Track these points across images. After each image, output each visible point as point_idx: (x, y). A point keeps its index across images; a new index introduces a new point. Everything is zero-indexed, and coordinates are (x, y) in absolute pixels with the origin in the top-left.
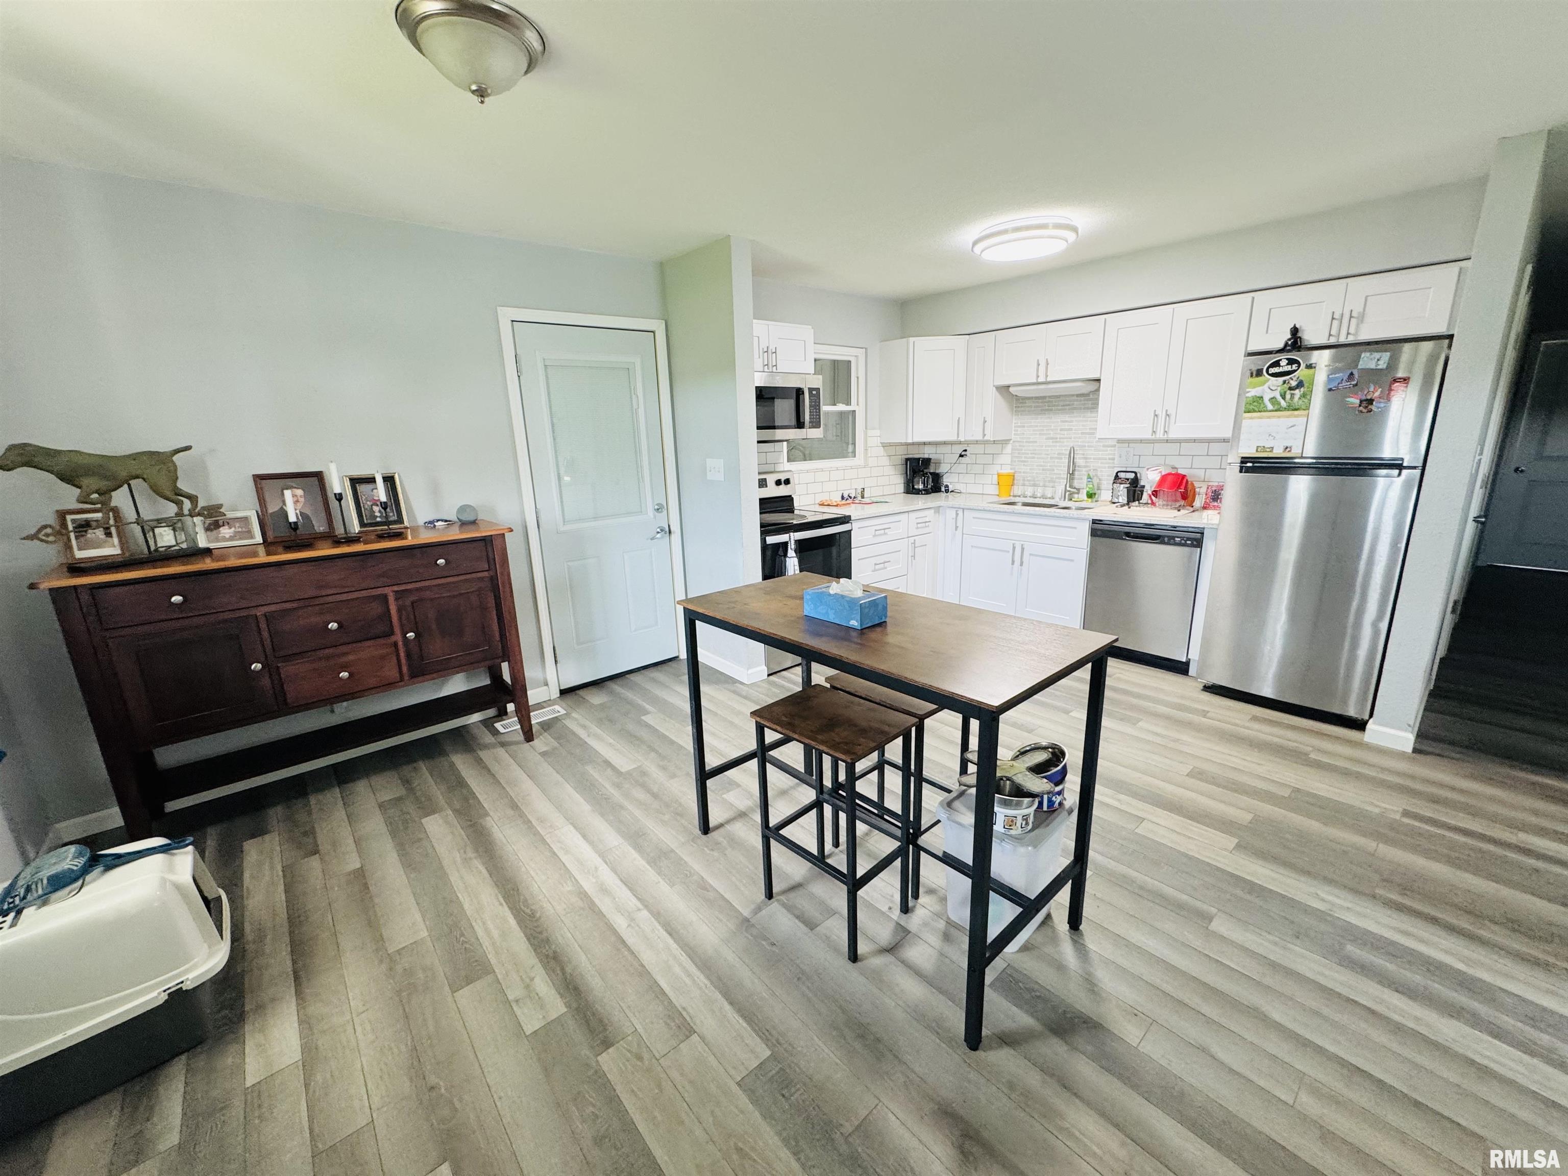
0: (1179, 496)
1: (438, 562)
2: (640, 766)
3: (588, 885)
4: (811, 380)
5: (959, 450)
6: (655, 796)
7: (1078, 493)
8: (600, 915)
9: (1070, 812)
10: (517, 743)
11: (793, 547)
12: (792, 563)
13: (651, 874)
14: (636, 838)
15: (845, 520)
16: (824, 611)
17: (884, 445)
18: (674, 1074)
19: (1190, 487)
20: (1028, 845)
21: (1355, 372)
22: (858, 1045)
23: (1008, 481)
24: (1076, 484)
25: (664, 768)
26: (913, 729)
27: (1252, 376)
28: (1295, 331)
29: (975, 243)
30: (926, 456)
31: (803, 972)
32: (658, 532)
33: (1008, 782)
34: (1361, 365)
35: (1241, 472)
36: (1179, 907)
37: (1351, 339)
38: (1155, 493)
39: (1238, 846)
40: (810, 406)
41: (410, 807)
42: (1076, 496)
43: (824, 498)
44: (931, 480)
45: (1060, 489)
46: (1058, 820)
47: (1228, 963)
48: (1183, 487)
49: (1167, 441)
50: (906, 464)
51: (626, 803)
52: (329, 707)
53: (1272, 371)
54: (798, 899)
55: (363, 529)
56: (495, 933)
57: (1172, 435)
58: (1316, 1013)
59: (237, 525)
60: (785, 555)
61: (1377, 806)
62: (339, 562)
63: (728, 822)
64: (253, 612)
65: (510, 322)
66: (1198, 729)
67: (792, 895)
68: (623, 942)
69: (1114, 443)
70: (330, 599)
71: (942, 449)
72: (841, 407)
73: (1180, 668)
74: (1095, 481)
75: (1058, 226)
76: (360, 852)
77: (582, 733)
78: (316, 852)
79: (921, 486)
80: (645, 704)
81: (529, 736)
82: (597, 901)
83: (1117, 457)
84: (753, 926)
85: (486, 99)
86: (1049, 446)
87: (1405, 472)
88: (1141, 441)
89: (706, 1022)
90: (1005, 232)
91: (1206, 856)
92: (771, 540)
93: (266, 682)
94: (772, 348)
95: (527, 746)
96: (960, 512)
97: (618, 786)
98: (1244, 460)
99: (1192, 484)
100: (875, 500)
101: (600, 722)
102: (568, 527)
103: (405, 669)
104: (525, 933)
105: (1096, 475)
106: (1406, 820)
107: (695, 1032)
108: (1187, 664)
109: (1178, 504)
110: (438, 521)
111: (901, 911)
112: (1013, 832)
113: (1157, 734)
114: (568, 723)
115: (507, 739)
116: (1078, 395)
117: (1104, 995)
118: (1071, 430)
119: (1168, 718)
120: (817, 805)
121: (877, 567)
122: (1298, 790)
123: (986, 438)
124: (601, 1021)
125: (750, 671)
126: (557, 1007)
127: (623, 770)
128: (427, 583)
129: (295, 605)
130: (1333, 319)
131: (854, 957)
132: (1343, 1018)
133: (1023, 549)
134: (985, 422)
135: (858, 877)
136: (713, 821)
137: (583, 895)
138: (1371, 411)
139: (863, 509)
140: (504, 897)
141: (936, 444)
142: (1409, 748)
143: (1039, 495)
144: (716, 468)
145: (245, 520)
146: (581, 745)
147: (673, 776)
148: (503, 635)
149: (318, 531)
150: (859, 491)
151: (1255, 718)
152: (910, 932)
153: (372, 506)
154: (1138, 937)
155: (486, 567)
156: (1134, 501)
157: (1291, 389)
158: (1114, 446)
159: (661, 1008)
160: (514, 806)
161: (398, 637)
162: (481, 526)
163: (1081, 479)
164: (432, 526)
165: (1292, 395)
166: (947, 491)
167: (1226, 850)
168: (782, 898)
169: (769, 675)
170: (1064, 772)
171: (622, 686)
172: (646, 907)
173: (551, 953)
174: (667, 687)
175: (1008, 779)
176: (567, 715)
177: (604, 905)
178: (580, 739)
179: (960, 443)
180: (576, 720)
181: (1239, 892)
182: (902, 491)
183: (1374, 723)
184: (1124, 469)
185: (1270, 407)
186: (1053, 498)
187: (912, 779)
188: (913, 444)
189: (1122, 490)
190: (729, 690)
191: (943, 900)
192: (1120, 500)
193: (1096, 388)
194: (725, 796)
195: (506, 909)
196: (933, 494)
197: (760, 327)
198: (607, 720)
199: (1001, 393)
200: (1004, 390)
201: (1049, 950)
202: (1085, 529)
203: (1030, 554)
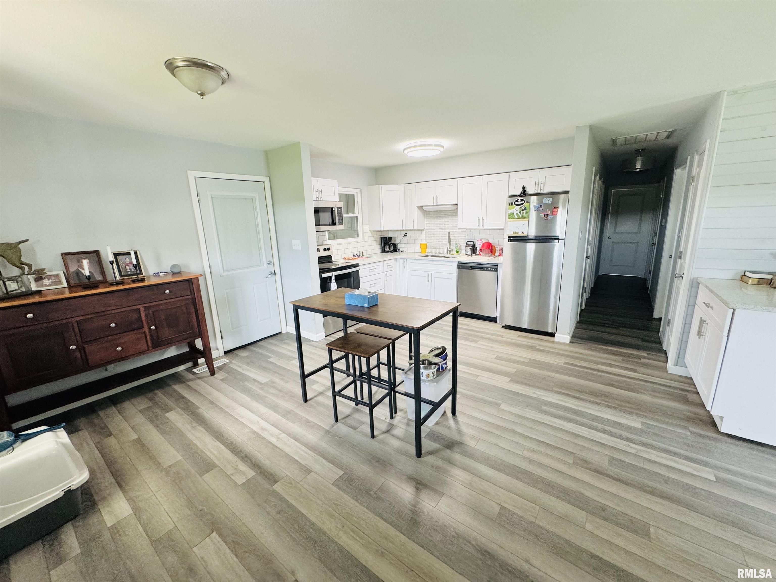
0: (489, 252)
1: (166, 292)
2: (271, 380)
3: (255, 428)
4: (337, 204)
5: (404, 233)
6: (280, 391)
7: (453, 251)
8: (264, 438)
9: (450, 370)
10: (208, 377)
11: (334, 278)
12: (334, 285)
13: (284, 420)
14: (274, 408)
15: (356, 265)
16: (353, 302)
17: (371, 232)
18: (306, 486)
19: (493, 248)
20: (435, 383)
21: (542, 205)
22: (377, 464)
23: (424, 247)
24: (452, 247)
25: (282, 379)
26: (391, 344)
27: (509, 205)
28: (524, 188)
29: (404, 150)
30: (390, 236)
31: (353, 444)
32: (269, 274)
33: (427, 361)
34: (544, 202)
35: (509, 241)
36: (490, 403)
37: (542, 192)
38: (481, 250)
39: (511, 381)
40: (338, 216)
41: (157, 410)
42: (452, 252)
43: (346, 256)
44: (392, 246)
45: (446, 249)
46: (446, 373)
47: (505, 418)
48: (490, 248)
49: (484, 229)
50: (381, 240)
51: (267, 395)
52: (104, 368)
53: (516, 203)
54: (348, 421)
55: (122, 278)
56: (215, 452)
57: (486, 227)
58: (530, 428)
59: (53, 278)
60: (331, 282)
61: (556, 362)
62: (116, 294)
63: (315, 396)
64: (70, 320)
65: (194, 178)
66: (500, 342)
67: (346, 419)
68: (277, 447)
69: (465, 230)
70: (113, 312)
71: (396, 233)
72: (351, 215)
73: (493, 320)
74: (459, 246)
75: (436, 145)
76: (136, 432)
77: (240, 370)
78: (111, 434)
79: (388, 250)
80: (268, 354)
81: (213, 372)
82: (261, 434)
83: (466, 236)
84: (331, 432)
85: (204, 97)
86: (440, 231)
87: (560, 241)
88: (475, 229)
89: (317, 467)
90: (416, 146)
91: (499, 385)
92: (324, 275)
93: (78, 354)
94: (320, 190)
95: (212, 377)
96: (405, 260)
97: (262, 389)
98: (509, 237)
99: (494, 247)
100: (369, 256)
101: (248, 364)
102: (225, 273)
103: (150, 345)
104: (231, 451)
105: (459, 243)
106: (565, 365)
107: (312, 471)
108: (496, 318)
109: (489, 254)
110: (161, 272)
111: (390, 418)
112: (429, 379)
113: (484, 345)
114: (231, 365)
115: (202, 375)
116: (450, 210)
117: (464, 434)
118: (448, 225)
119: (489, 339)
120: (354, 382)
121: (371, 286)
122: (531, 360)
123: (414, 228)
124: (271, 475)
125: (317, 335)
126: (250, 473)
127: (263, 382)
128: (160, 302)
129: (92, 316)
130: (536, 184)
131: (373, 436)
132: (539, 428)
133: (432, 275)
134: (413, 221)
135: (373, 404)
136: (309, 396)
137: (254, 433)
138: (548, 219)
139: (363, 260)
140: (216, 439)
141: (394, 231)
142: (568, 340)
143: (437, 252)
144: (297, 244)
145: (57, 276)
146: (240, 374)
147: (287, 382)
148: (199, 326)
149: (98, 280)
150: (361, 252)
151: (519, 336)
152: (393, 425)
153: (125, 266)
154: (476, 414)
155: (190, 293)
156: (473, 254)
157: (522, 210)
158: (465, 231)
159: (296, 466)
160: (212, 403)
161: (146, 329)
162: (183, 274)
163: (453, 245)
164: (158, 275)
165: (523, 212)
166: (399, 251)
167: (506, 382)
168: (342, 421)
169: (326, 337)
170: (446, 355)
171: (254, 347)
172: (284, 433)
173: (243, 455)
174: (278, 346)
175: (427, 360)
176: (230, 362)
177: (265, 434)
178: (239, 371)
179: (404, 230)
180: (234, 364)
181: (510, 395)
182: (380, 252)
183: (558, 334)
184: (469, 241)
185: (516, 217)
186: (443, 253)
187: (392, 368)
188: (384, 231)
189: (469, 249)
190: (308, 344)
191: (406, 412)
192: (469, 254)
193: (456, 208)
194: (312, 387)
195: (218, 442)
196: (393, 253)
197: (314, 180)
198: (250, 363)
199: (419, 209)
200: (420, 208)
201: (445, 423)
202: (455, 265)
203: (435, 277)
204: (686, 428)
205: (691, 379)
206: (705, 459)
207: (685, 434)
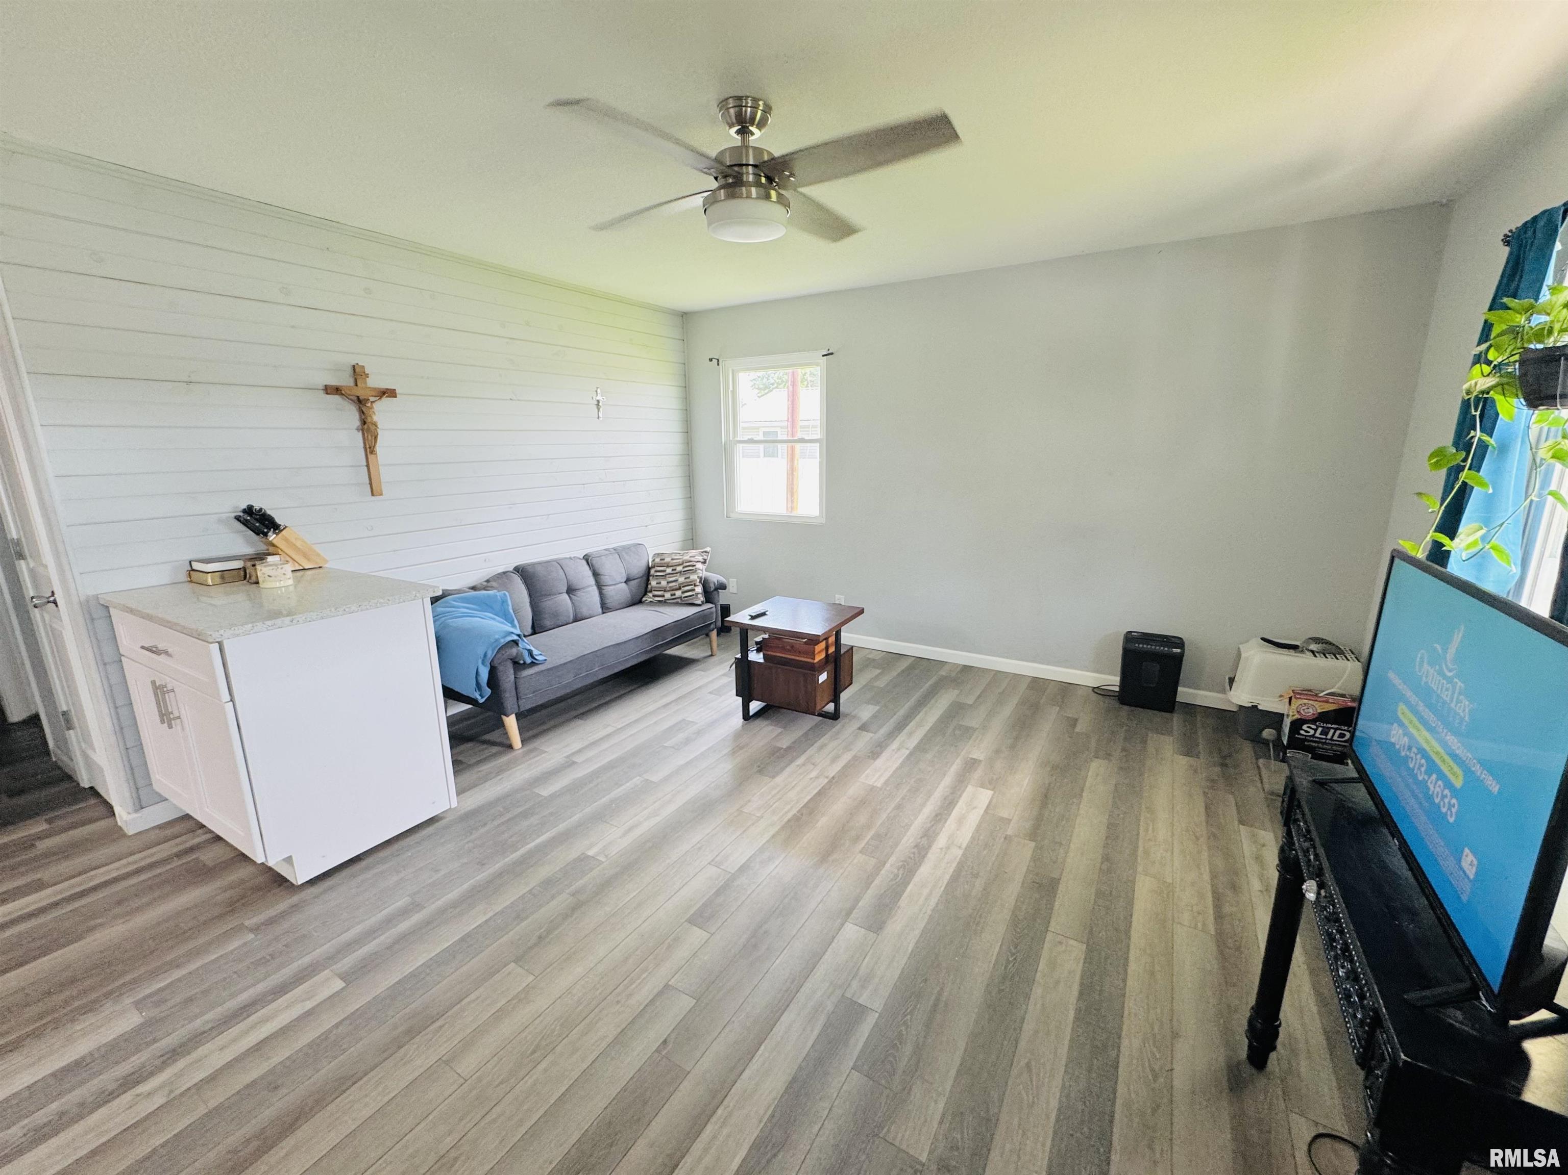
204: (240, 929)
205: (187, 817)
206: (307, 960)
207: (245, 944)
